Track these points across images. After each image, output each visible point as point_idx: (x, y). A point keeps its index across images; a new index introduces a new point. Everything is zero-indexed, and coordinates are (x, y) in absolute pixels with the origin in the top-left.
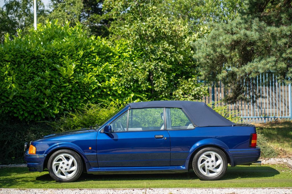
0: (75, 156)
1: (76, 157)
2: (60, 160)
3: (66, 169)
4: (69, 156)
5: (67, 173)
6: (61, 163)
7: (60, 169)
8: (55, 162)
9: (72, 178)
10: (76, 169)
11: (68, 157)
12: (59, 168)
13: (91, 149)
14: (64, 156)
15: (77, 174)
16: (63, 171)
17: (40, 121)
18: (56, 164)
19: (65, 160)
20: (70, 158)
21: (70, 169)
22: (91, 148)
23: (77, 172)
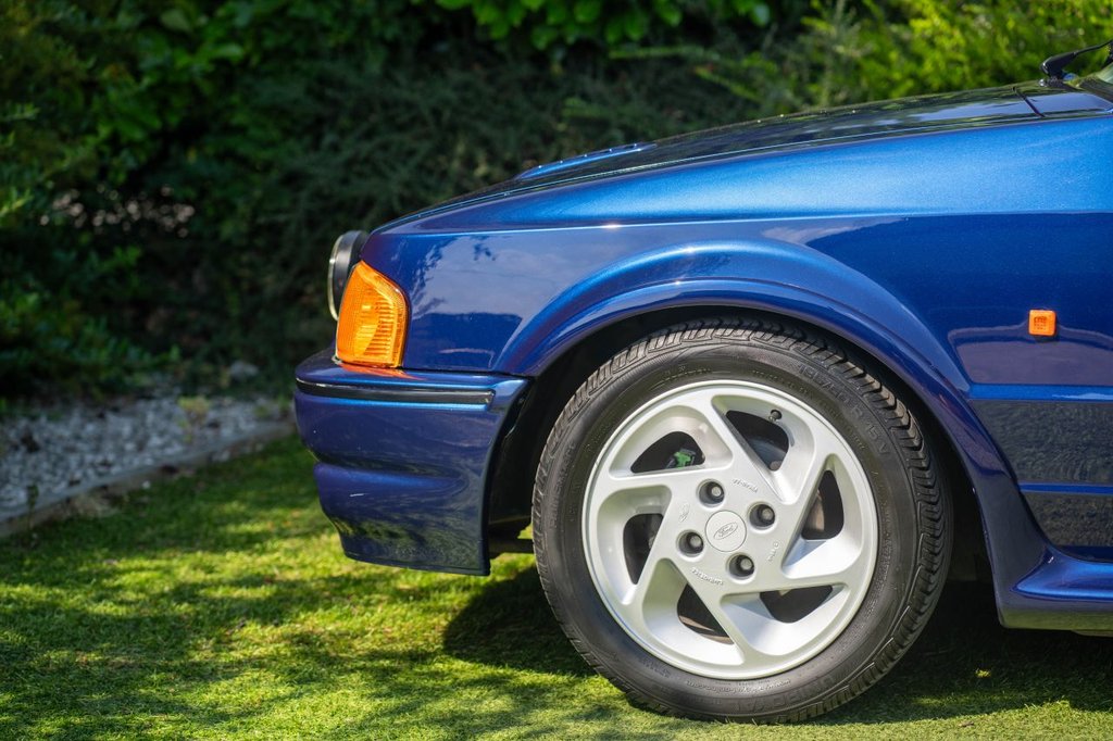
0: (851, 414)
1: (869, 430)
2: (672, 451)
3: (740, 566)
4: (778, 414)
5: (749, 606)
6: (681, 483)
7: (667, 563)
8: (615, 467)
9: (807, 673)
10: (857, 566)
11: (766, 414)
12: (664, 545)
13: (1048, 330)
14: (716, 402)
15: (875, 633)
16: (709, 578)
17: (645, 43)
18: (621, 498)
19: (729, 454)
20: (794, 433)
21: (788, 559)
22: (1049, 314)
23: (875, 605)
